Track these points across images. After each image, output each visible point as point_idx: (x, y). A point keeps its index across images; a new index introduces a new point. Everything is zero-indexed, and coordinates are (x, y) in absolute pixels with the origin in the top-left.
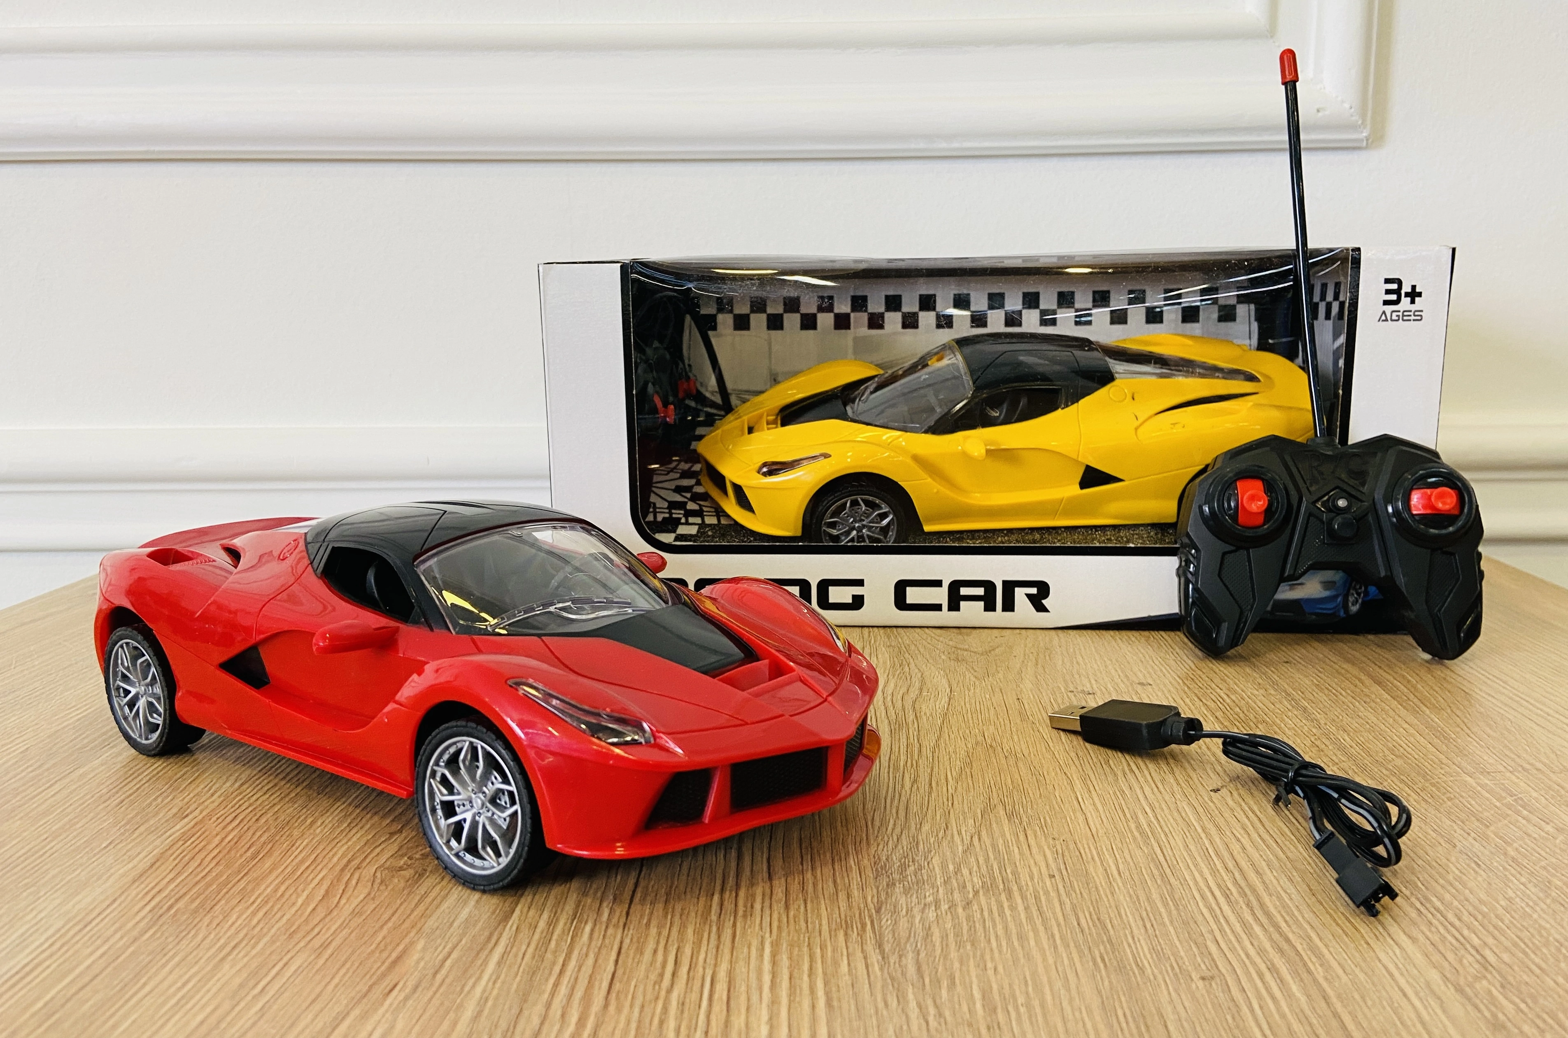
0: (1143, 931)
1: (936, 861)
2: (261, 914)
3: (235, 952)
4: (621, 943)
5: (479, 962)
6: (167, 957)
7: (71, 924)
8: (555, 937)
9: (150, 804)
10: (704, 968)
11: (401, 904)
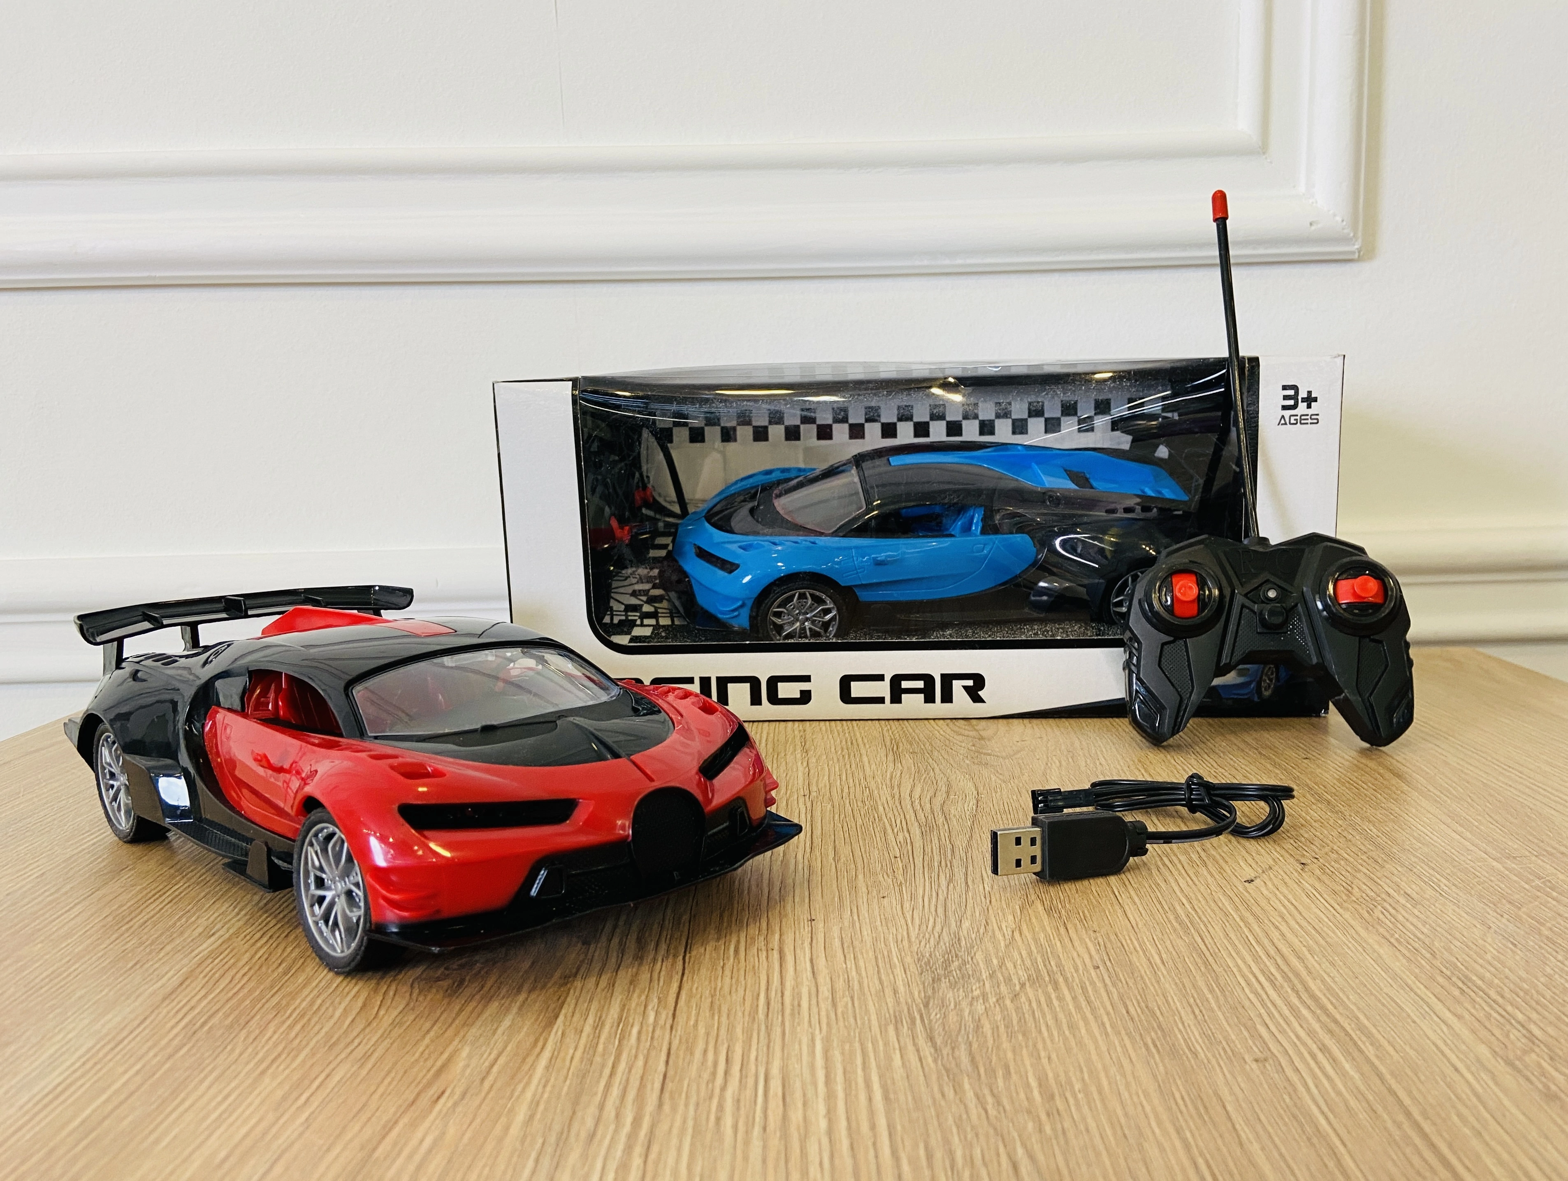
0: (1192, 1016)
1: (979, 957)
2: (298, 1027)
3: (275, 1066)
4: (670, 1044)
5: (526, 1067)
6: (205, 1072)
7: (102, 1043)
8: (602, 1040)
9: (175, 923)
10: (757, 1066)
11: (442, 1013)
